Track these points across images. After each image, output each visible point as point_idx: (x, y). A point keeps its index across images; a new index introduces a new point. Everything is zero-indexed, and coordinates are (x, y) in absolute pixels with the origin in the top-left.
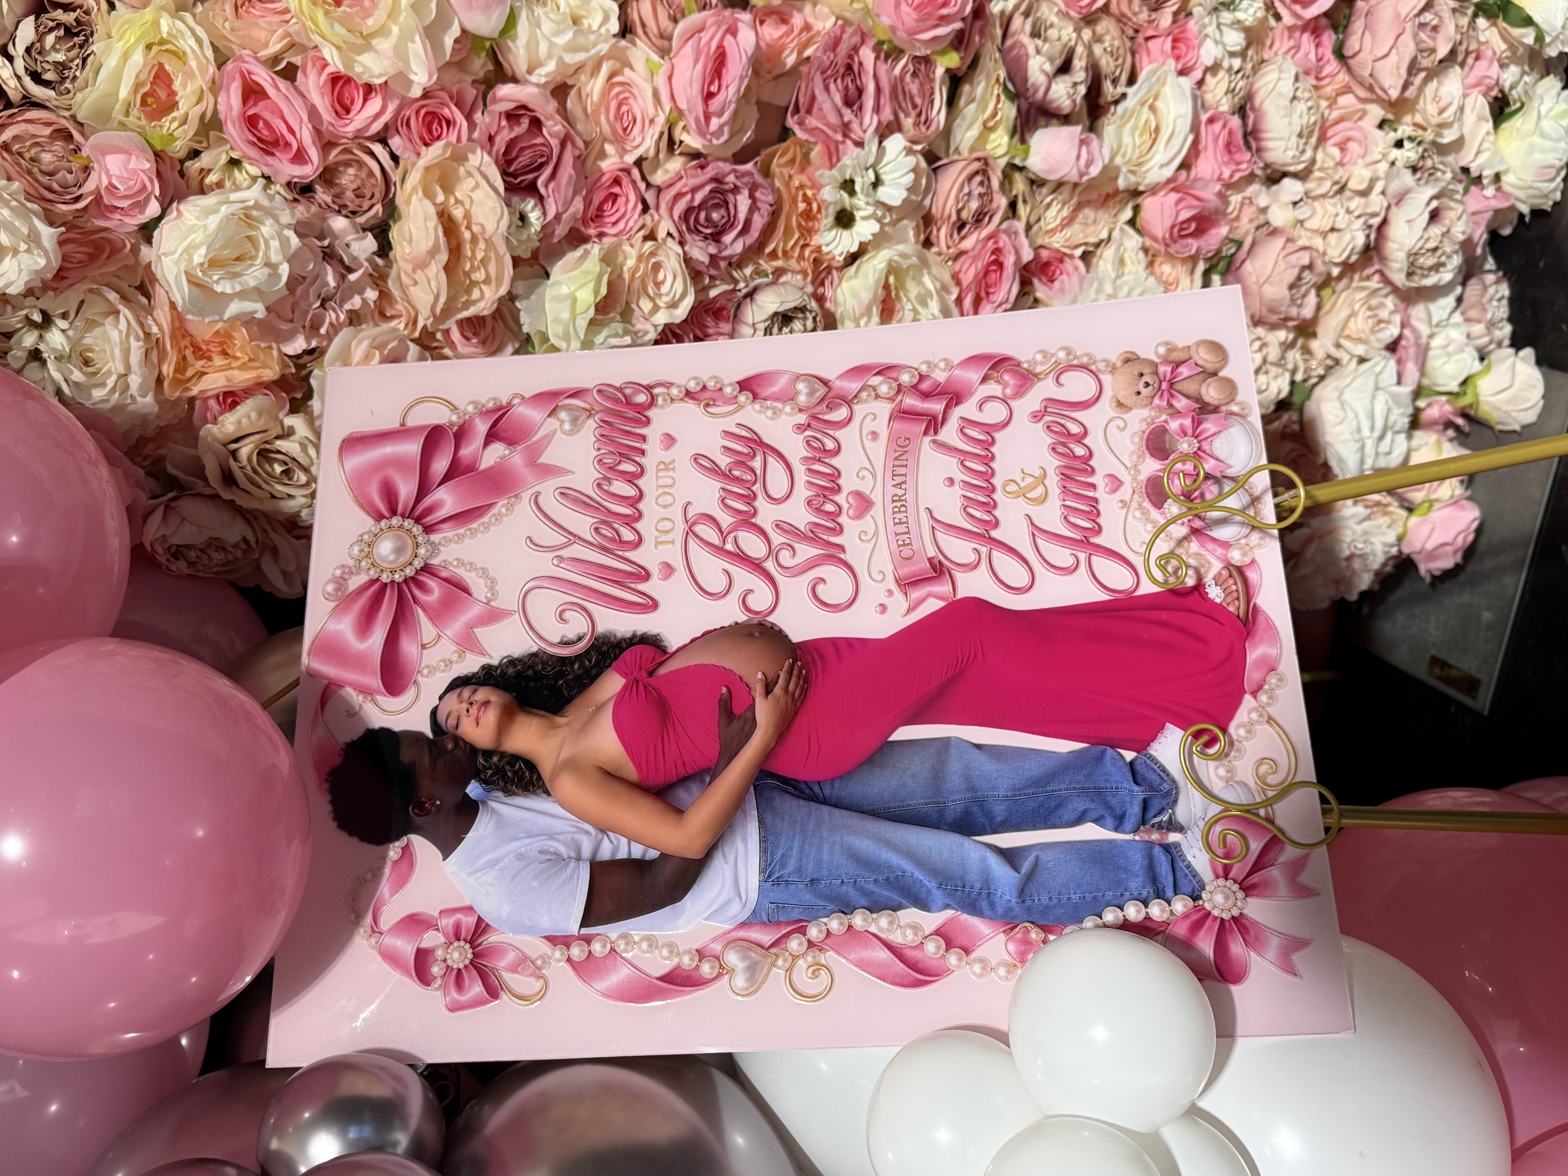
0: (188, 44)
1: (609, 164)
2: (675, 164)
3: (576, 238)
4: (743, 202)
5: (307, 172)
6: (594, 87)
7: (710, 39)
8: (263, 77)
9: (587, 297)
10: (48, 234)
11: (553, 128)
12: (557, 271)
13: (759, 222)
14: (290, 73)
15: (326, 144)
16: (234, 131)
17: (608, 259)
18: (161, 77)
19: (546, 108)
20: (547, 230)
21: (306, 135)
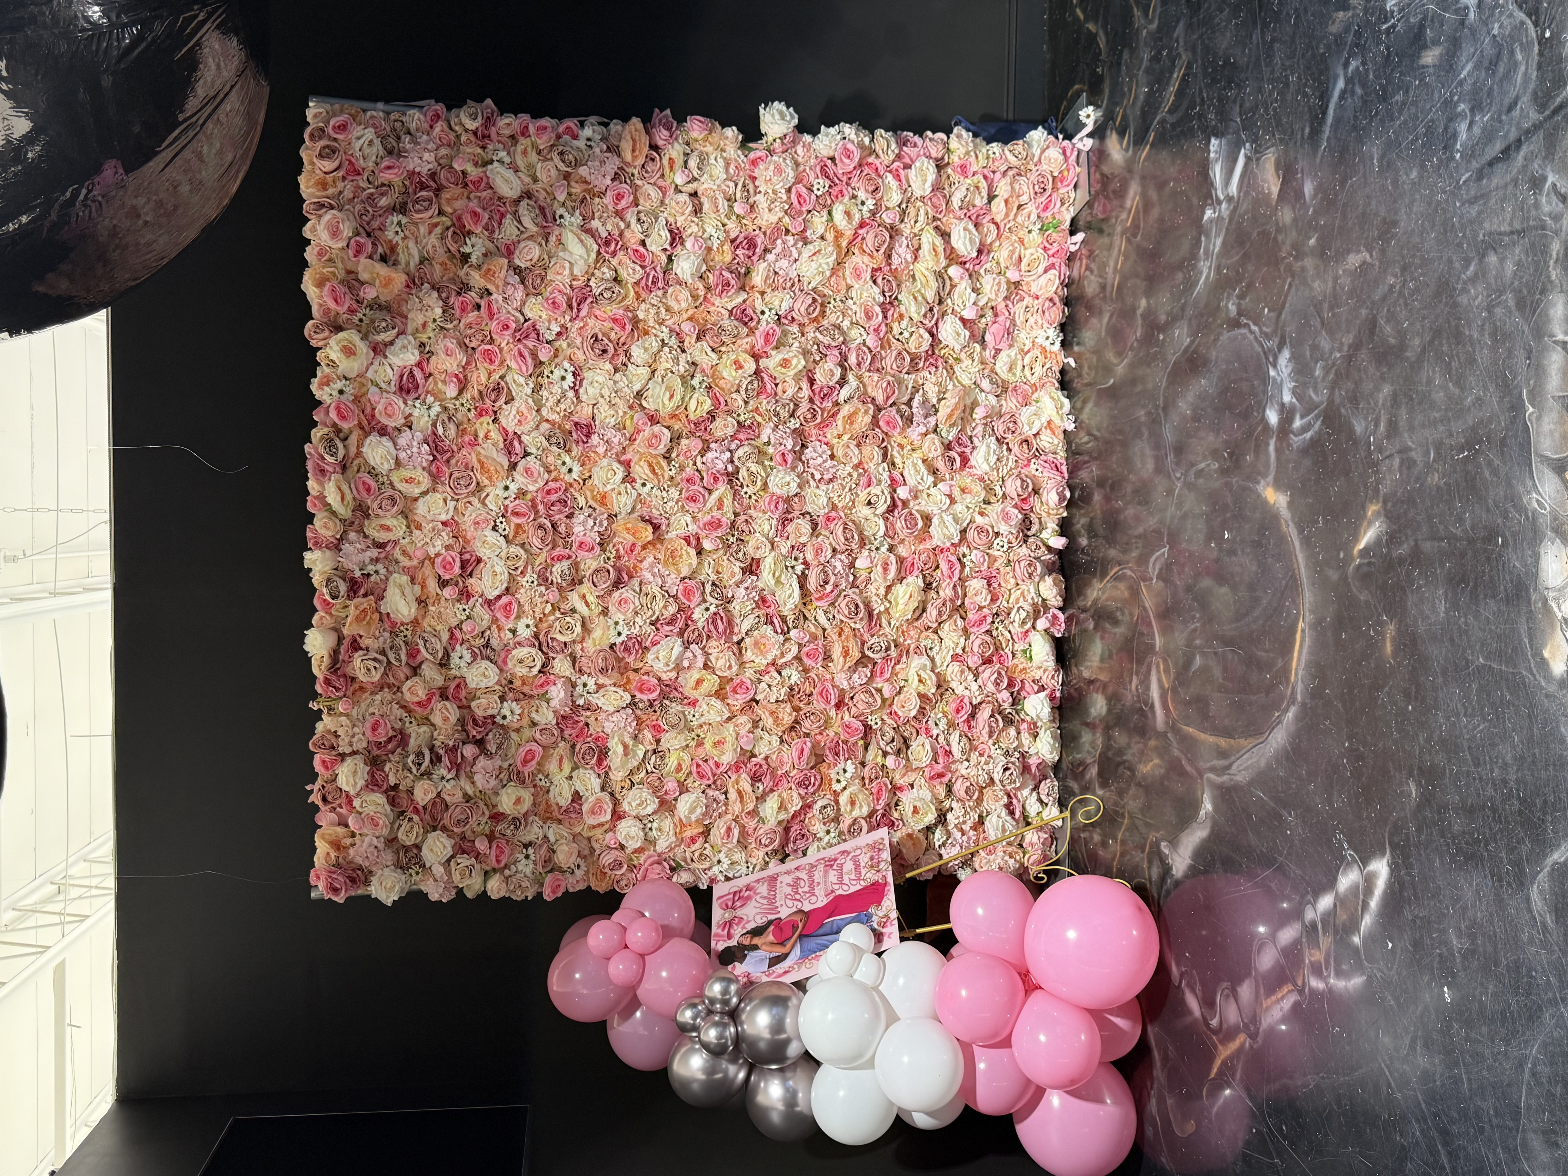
0: (686, 758)
1: (779, 772)
2: (795, 771)
3: (772, 791)
4: (813, 779)
5: (710, 782)
6: (774, 757)
7: (799, 746)
8: (701, 763)
9: (776, 806)
10: (657, 800)
11: (765, 767)
12: (768, 799)
13: (817, 783)
14: (706, 761)
15: (714, 775)
16: (695, 775)
17: (779, 796)
18: (680, 765)
19: (763, 762)
20: (764, 790)
21: (710, 774)
